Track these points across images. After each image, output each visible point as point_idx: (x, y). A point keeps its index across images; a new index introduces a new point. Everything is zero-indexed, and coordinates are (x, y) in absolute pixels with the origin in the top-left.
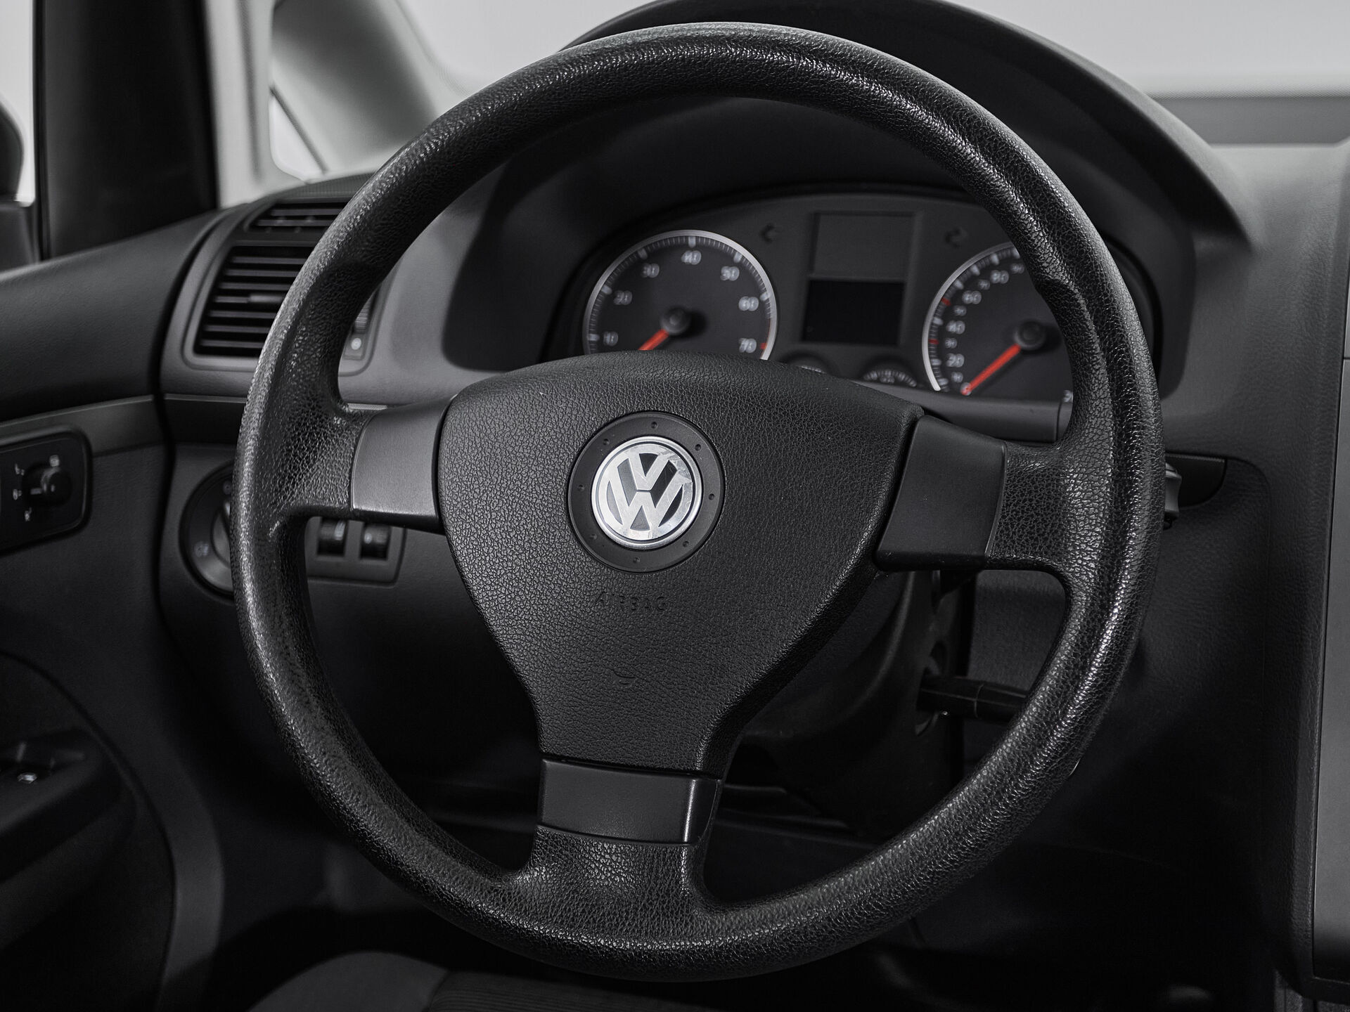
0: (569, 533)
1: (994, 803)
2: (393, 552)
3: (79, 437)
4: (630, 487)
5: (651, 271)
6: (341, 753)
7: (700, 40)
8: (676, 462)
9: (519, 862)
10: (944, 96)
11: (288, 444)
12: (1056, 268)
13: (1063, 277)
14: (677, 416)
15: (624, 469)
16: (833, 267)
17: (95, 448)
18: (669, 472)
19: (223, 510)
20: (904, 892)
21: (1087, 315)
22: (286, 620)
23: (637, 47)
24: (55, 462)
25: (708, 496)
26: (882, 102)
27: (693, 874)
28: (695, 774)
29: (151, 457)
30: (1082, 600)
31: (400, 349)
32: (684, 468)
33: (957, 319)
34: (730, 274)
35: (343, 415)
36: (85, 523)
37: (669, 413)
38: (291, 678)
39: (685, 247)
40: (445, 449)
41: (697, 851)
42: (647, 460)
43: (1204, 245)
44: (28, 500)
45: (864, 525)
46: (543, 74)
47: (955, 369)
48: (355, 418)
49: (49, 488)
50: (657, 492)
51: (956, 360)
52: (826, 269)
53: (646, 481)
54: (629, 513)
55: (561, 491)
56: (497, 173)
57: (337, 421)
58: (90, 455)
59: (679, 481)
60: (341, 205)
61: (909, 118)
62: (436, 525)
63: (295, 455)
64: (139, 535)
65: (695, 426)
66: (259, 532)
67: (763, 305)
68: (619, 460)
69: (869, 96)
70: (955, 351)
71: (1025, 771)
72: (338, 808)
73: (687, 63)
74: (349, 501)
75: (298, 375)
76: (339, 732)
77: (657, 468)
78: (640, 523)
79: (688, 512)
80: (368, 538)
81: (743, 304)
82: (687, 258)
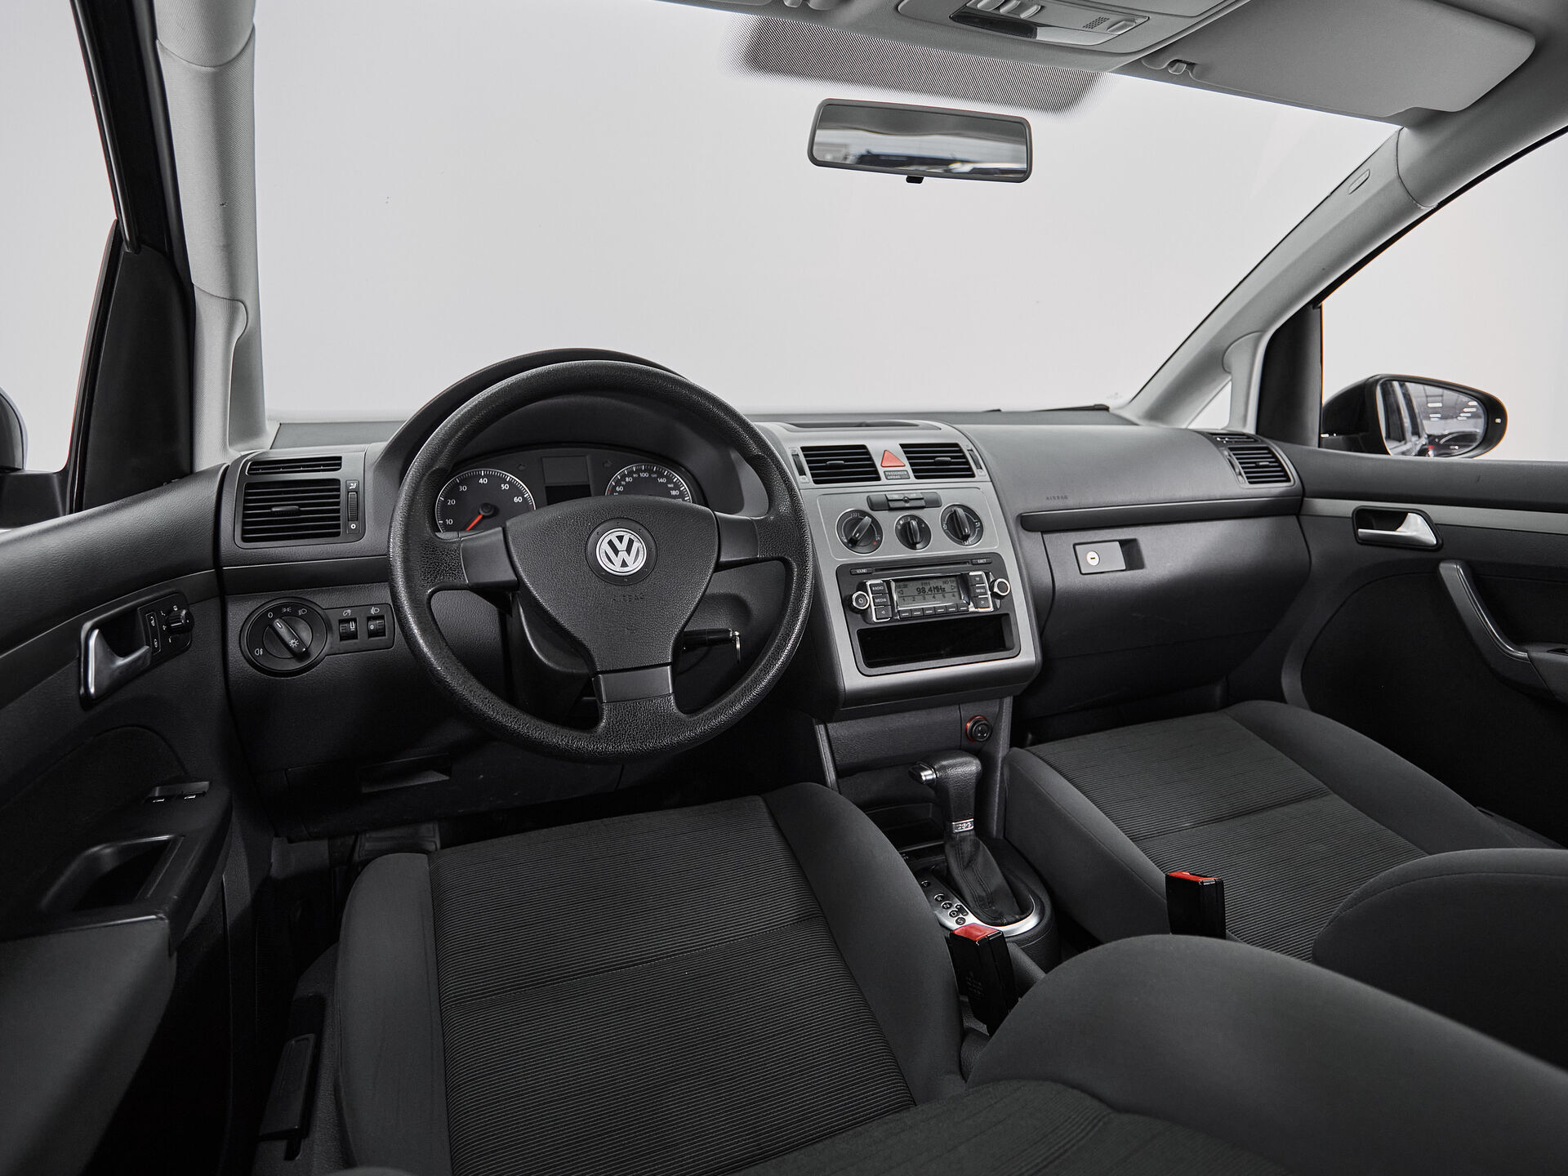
0: (591, 575)
2: (388, 633)
3: (181, 594)
4: (615, 551)
5: (464, 488)
8: (632, 537)
14: (626, 519)
15: (611, 543)
18: (631, 542)
24: (175, 608)
25: (649, 549)
28: (667, 664)
32: (636, 539)
34: (505, 487)
36: (190, 645)
39: (480, 476)
40: (513, 548)
42: (620, 538)
44: (170, 631)
45: (713, 552)
50: (629, 550)
53: (622, 547)
54: (617, 561)
59: (636, 545)
65: (636, 522)
67: (526, 500)
68: (607, 540)
77: (625, 541)
78: (624, 564)
79: (643, 558)
80: (372, 627)
81: (516, 500)
82: (481, 481)
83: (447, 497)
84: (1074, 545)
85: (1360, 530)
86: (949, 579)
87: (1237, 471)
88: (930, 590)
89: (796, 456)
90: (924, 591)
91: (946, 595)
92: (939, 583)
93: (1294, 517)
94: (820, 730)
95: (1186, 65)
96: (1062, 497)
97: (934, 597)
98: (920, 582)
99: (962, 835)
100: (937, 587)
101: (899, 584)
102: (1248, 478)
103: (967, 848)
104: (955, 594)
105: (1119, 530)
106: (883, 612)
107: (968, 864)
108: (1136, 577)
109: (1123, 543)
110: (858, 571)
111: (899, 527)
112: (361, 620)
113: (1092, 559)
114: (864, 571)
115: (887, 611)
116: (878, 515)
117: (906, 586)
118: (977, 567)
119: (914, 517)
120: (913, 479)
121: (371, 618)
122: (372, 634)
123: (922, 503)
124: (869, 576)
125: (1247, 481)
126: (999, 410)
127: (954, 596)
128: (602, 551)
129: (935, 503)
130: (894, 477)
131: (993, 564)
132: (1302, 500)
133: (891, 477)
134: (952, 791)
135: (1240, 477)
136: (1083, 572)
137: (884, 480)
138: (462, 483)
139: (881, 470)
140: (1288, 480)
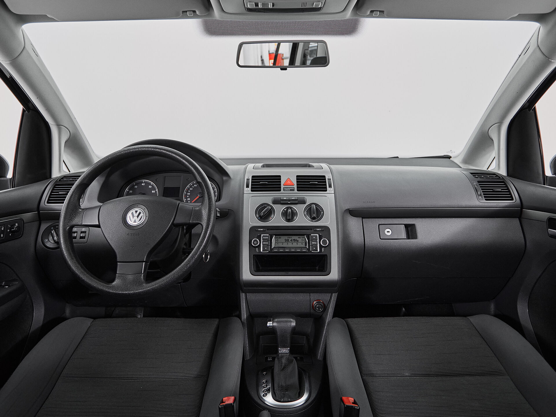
0: (123, 224)
1: (192, 259)
2: (86, 238)
3: (22, 220)
4: (133, 216)
5: (136, 187)
6: (79, 266)
7: (145, 148)
9: (113, 280)
10: (183, 156)
11: (71, 214)
12: (200, 180)
13: (201, 181)
14: (141, 204)
15: (132, 213)
16: (168, 185)
17: (25, 222)
18: (140, 213)
19: (51, 232)
20: (179, 275)
21: (204, 186)
22: (69, 245)
23: (135, 148)
24: (17, 224)
25: (146, 216)
26: (173, 156)
27: (144, 278)
28: (144, 262)
29: (36, 223)
30: (204, 227)
31: (89, 200)
32: (142, 212)
33: (189, 192)
34: (150, 187)
35: (81, 209)
36: (21, 236)
37: (140, 204)
38: (70, 254)
39: (142, 183)
40: (100, 212)
41: (145, 275)
42: (136, 212)
43: (225, 178)
44: (11, 232)
45: (172, 219)
46: (119, 152)
47: (189, 201)
48: (83, 209)
49: (16, 229)
50: (138, 216)
51: (189, 199)
52: (167, 185)
53: (136, 215)
54: (133, 220)
55: (121, 218)
56: (108, 169)
57: (80, 210)
58: (24, 223)
59: (142, 214)
60: (79, 176)
61: (178, 159)
62: (98, 226)
63: (72, 216)
64: (33, 239)
65: (144, 206)
66: (64, 230)
67: (156, 191)
68: (131, 212)
69: (171, 156)
70: (188, 198)
71: (197, 254)
72: (78, 276)
73: (143, 151)
74: (82, 223)
75: (73, 202)
76: (79, 263)
77: (138, 213)
78: (135, 222)
79: (143, 220)
80: (81, 235)
81: (153, 192)
82: (142, 184)
83: (130, 189)
84: (379, 225)
85: (549, 229)
86: (301, 236)
87: (479, 193)
88: (291, 240)
89: (248, 180)
90: (288, 240)
91: (298, 243)
92: (296, 238)
93: (518, 219)
94: (243, 296)
95: (379, 12)
96: (372, 202)
97: (292, 244)
98: (287, 236)
99: (282, 354)
100: (295, 240)
101: (277, 236)
102: (485, 197)
103: (284, 361)
104: (303, 243)
105: (405, 219)
106: (266, 248)
107: (284, 368)
108: (412, 242)
109: (407, 226)
110: (259, 230)
111: (284, 212)
112: (79, 233)
113: (388, 232)
114: (262, 230)
115: (268, 248)
116: (275, 206)
117: (280, 238)
118: (316, 232)
119: (291, 208)
120: (296, 191)
121: (82, 232)
122: (81, 238)
123: (297, 202)
124: (263, 232)
125: (484, 198)
126: (397, 157)
127: (302, 244)
128: (129, 215)
129: (303, 202)
130: (287, 190)
131: (325, 231)
132: (521, 211)
133: (286, 190)
134: (278, 333)
135: (480, 197)
136: (381, 238)
137: (282, 191)
138: (136, 185)
139: (282, 186)
140: (512, 199)
